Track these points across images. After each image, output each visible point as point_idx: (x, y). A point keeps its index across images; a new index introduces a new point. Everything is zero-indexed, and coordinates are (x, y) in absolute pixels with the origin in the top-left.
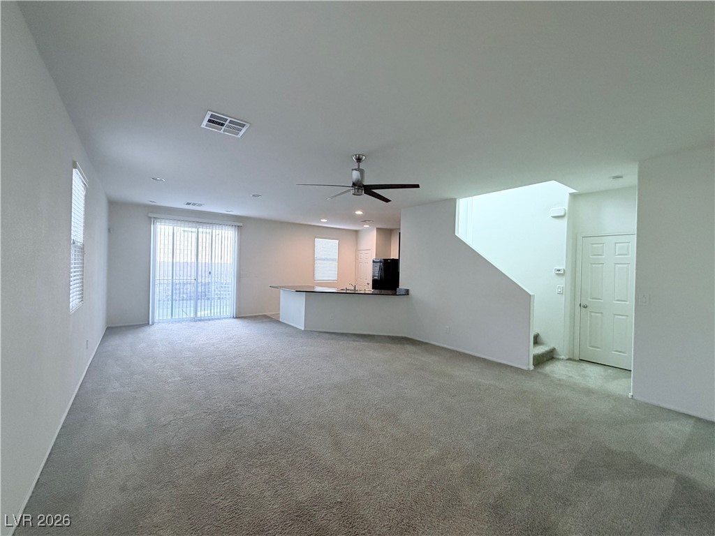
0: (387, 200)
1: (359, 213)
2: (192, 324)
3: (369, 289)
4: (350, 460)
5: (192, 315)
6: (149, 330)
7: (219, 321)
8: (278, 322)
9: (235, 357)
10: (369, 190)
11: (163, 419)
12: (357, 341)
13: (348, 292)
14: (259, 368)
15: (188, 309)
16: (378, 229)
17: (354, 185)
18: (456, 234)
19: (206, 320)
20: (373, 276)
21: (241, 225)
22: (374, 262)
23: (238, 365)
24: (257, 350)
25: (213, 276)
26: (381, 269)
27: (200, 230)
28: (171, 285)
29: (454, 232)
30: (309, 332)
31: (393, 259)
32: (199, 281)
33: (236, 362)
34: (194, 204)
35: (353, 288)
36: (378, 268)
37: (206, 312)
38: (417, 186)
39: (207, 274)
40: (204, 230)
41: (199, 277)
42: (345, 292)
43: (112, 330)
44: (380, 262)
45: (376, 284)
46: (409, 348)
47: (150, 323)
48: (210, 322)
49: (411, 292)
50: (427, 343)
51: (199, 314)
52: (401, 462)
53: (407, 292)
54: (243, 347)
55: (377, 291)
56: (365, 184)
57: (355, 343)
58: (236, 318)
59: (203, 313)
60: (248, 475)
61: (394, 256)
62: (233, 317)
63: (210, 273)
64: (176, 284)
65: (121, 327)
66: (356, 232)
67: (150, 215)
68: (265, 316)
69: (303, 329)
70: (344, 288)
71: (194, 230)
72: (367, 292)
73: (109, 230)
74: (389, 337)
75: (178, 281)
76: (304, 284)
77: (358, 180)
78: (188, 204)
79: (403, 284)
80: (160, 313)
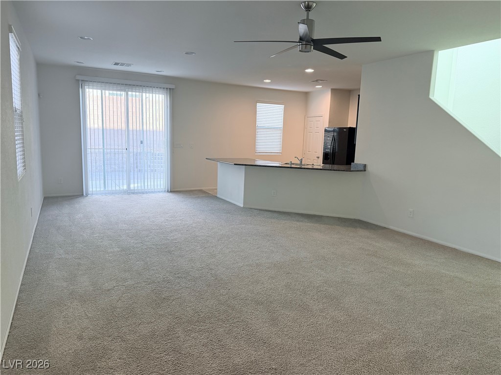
0: (342, 57)
1: (310, 71)
2: (126, 196)
3: (319, 163)
4: (286, 335)
5: (125, 187)
6: (84, 202)
7: (154, 194)
8: (215, 198)
9: (171, 232)
10: (320, 45)
11: (107, 284)
12: (302, 221)
13: (293, 166)
14: (196, 244)
15: (121, 181)
16: (333, 90)
17: (301, 39)
18: (431, 97)
19: (140, 193)
20: (325, 148)
21: (173, 87)
22: (326, 131)
23: (176, 239)
24: (194, 225)
25: (145, 145)
26: (334, 139)
27: (130, 93)
28: (102, 155)
29: (429, 95)
30: (249, 210)
31: (350, 128)
32: (131, 150)
33: (174, 236)
34: (122, 65)
35: (299, 162)
36: (330, 139)
37: (139, 185)
38: (378, 39)
39: (139, 142)
40: (134, 93)
41: (131, 147)
42: (289, 166)
43: (50, 200)
44: (334, 131)
45: (328, 158)
46: (362, 232)
47: (84, 194)
48: (145, 195)
49: (369, 168)
50: (385, 228)
51: (132, 186)
52: (340, 342)
53: (364, 168)
54: (180, 222)
55: (328, 166)
56: (315, 38)
57: (298, 223)
58: (171, 192)
59: (136, 185)
60: (187, 338)
61: (351, 124)
62: (168, 191)
63: (142, 142)
64: (107, 153)
65: (57, 197)
66: (306, 94)
67: (78, 77)
68: (201, 191)
69: (242, 206)
70: (289, 162)
71: (123, 93)
72: (315, 167)
73: (39, 95)
74: (339, 218)
75: (109, 151)
76: (244, 156)
77: (306, 35)
78: (116, 64)
79: (359, 159)
80: (94, 184)
